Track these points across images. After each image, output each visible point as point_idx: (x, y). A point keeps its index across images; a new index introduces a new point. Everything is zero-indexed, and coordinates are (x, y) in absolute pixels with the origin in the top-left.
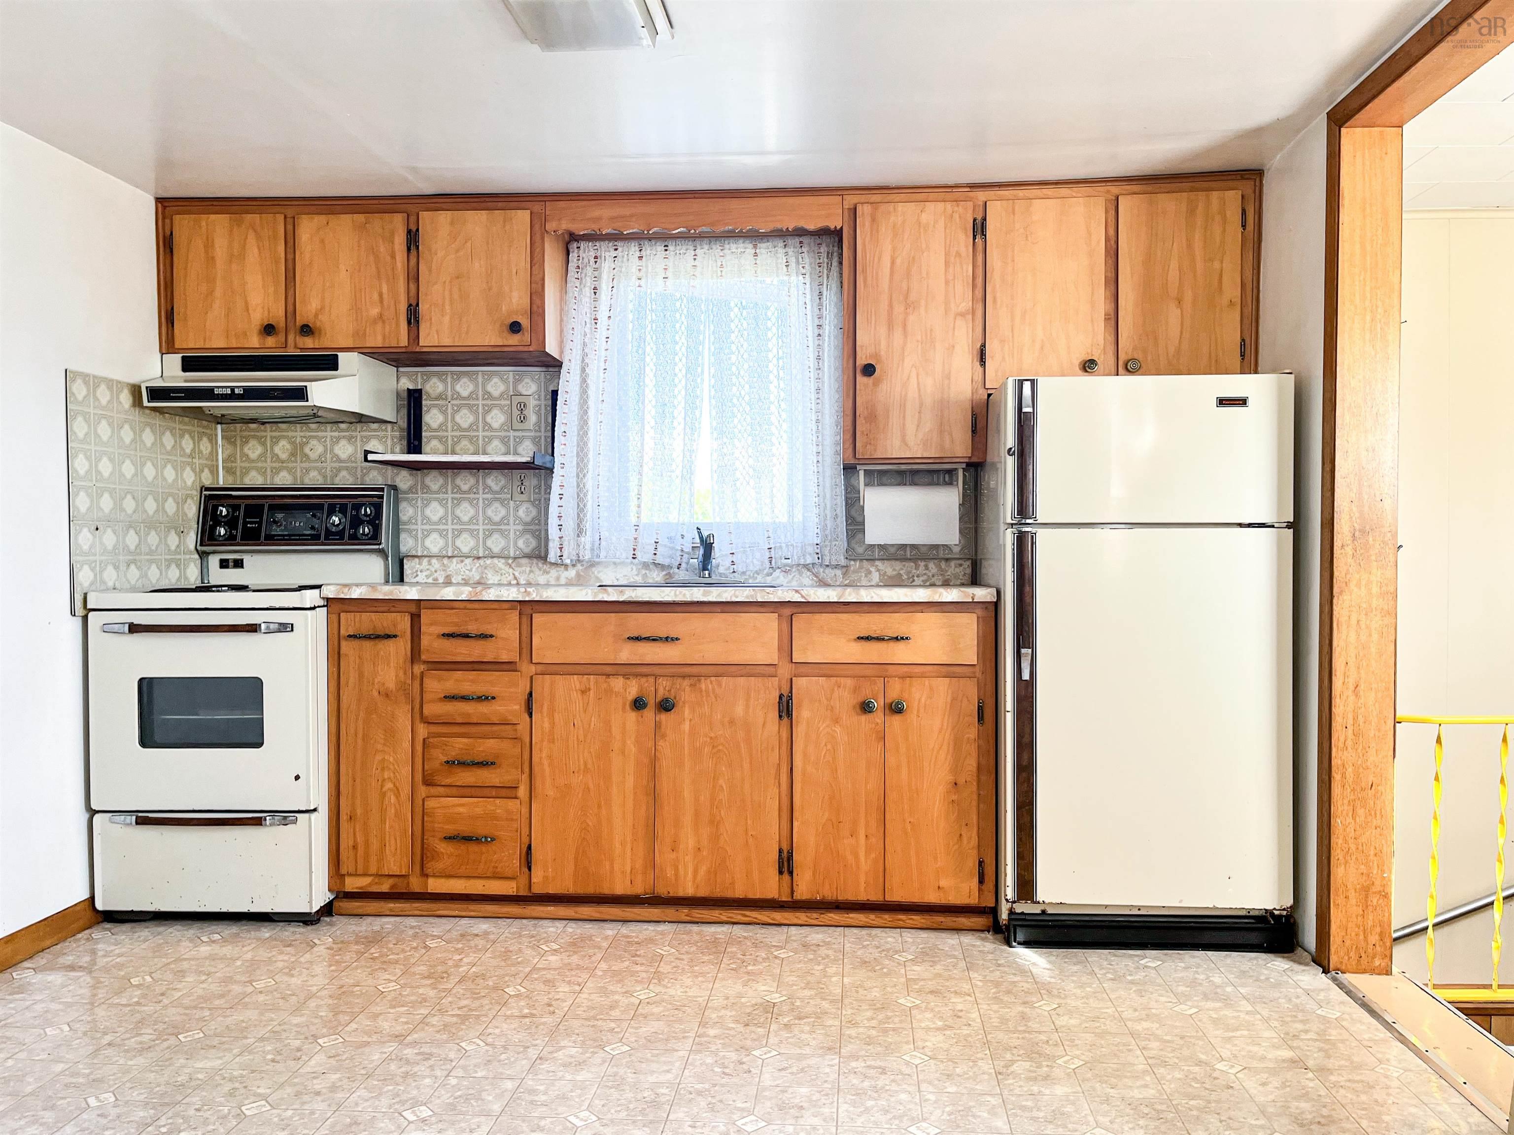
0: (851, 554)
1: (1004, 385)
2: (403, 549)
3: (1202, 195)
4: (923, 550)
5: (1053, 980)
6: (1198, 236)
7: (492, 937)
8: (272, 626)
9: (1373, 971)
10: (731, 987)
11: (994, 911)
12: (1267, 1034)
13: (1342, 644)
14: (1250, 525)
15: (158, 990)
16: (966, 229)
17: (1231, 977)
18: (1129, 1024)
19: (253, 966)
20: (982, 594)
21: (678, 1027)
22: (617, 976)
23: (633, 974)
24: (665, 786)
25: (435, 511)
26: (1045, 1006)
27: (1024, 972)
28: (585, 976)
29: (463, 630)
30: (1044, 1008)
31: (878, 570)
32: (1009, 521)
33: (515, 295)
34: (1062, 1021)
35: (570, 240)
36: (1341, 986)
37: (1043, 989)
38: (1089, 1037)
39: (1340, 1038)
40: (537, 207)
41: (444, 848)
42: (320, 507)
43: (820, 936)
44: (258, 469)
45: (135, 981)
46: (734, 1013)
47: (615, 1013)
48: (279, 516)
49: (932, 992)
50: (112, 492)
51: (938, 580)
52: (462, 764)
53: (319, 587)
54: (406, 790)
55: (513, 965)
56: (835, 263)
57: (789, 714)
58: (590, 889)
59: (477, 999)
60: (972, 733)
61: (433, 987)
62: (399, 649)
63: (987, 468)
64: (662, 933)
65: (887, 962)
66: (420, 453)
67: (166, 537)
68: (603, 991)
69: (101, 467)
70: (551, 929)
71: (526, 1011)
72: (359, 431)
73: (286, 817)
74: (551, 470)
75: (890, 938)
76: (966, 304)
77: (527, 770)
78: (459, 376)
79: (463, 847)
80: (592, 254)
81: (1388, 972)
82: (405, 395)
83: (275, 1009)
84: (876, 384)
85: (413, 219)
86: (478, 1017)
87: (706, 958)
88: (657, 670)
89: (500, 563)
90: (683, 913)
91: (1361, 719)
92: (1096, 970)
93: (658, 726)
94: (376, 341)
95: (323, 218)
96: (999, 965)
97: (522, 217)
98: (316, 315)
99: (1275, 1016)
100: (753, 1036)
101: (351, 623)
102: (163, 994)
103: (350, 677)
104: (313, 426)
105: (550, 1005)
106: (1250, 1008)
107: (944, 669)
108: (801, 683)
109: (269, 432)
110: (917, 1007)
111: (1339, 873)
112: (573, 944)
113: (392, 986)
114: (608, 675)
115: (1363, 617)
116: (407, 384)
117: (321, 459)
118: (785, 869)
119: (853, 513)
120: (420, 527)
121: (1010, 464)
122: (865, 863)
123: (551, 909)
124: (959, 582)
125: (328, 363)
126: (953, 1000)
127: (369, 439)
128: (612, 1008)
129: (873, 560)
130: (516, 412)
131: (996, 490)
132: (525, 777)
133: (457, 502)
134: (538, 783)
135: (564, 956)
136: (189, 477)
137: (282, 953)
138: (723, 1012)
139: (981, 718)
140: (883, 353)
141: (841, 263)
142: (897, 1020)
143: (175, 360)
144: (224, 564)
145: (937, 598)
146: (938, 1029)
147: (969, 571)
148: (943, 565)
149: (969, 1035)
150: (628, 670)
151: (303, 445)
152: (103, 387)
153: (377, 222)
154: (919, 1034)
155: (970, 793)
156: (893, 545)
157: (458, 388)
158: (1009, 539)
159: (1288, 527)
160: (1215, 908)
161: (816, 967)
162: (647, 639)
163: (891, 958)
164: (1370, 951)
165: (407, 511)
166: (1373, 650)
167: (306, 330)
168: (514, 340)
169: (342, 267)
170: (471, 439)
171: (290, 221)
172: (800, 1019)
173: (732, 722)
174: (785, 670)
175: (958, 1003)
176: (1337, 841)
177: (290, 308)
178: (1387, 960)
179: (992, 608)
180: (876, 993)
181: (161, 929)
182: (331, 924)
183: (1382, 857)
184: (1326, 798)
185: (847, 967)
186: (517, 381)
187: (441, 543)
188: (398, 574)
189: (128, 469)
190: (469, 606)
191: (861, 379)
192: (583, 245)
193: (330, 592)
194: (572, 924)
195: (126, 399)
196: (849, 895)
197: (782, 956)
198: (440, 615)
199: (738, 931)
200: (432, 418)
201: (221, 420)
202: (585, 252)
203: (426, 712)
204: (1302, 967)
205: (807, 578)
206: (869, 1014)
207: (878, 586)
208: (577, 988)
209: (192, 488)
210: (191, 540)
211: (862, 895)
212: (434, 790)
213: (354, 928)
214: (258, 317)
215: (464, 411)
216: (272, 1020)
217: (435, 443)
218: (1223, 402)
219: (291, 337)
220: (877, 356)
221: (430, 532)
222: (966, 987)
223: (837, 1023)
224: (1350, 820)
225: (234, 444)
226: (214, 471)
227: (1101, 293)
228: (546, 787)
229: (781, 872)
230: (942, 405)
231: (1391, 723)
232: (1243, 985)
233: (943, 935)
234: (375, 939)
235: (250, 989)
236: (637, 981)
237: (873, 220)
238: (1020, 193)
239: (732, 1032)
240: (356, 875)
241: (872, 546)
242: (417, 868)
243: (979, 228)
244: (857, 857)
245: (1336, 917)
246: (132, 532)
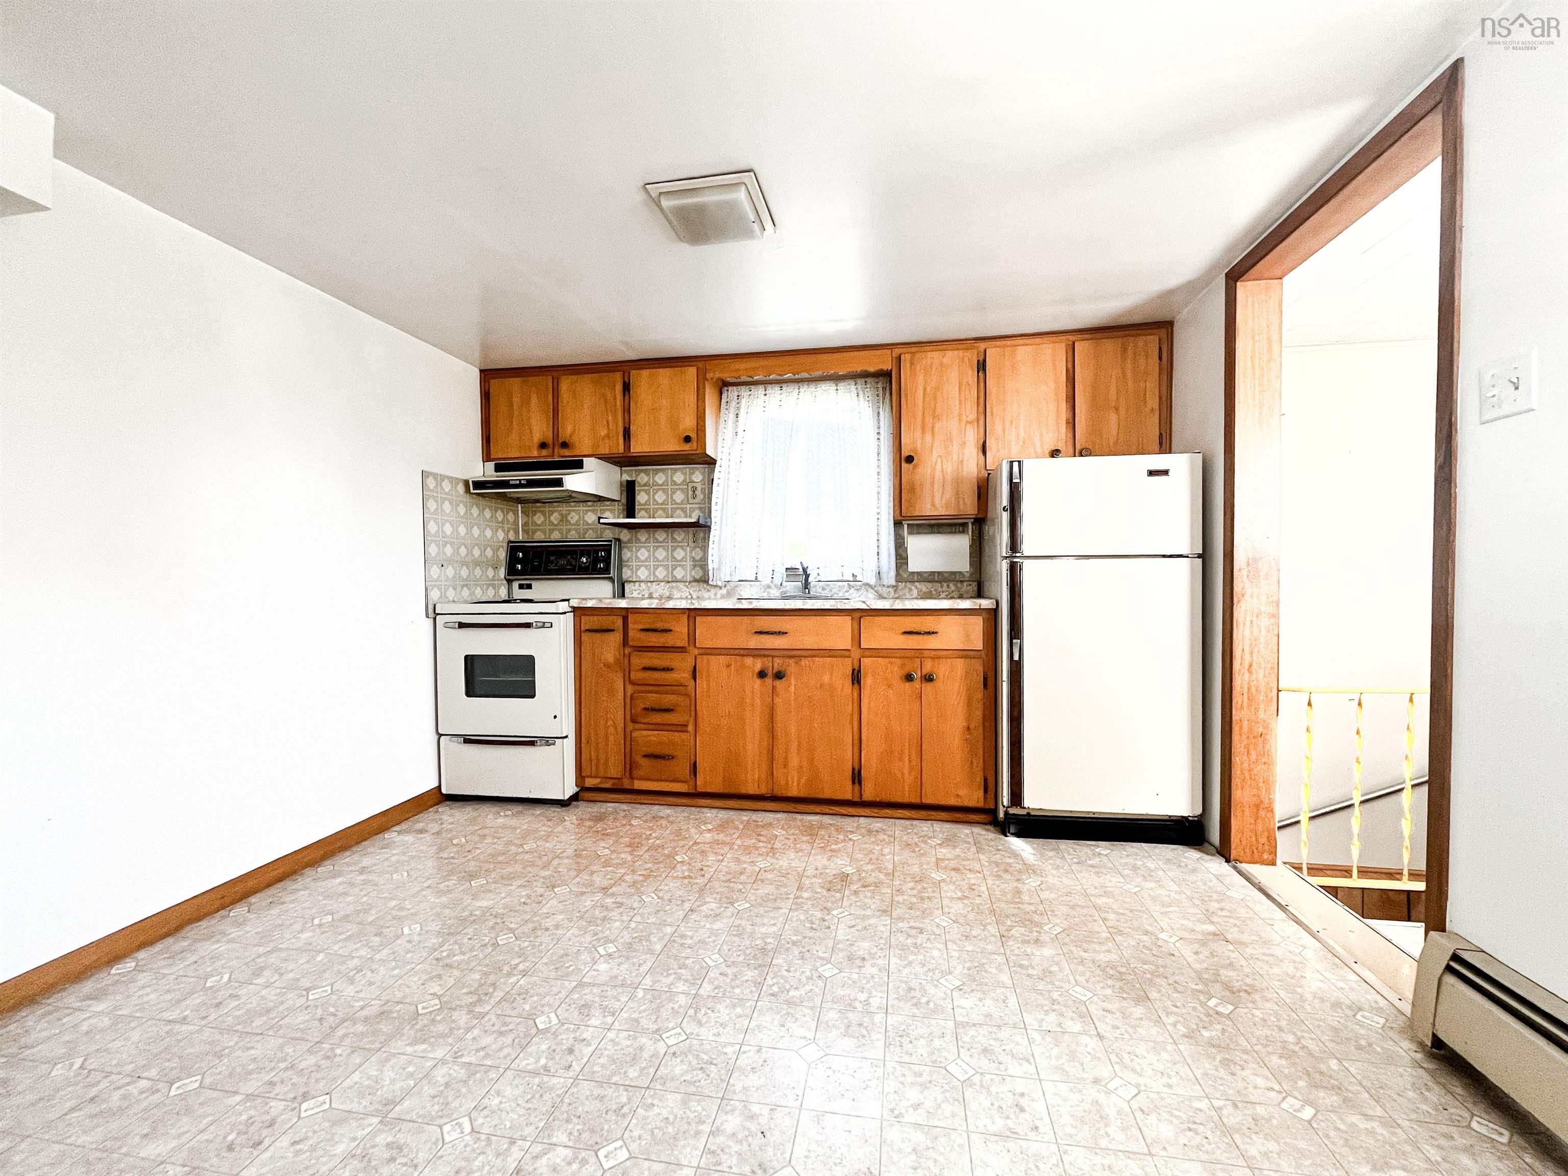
0: (899, 578)
1: (1000, 466)
2: (625, 577)
3: (1131, 339)
4: (946, 575)
5: (1036, 863)
6: (1129, 366)
7: (671, 819)
8: (539, 624)
9: (1263, 863)
10: (820, 860)
11: (994, 812)
12: (1192, 910)
13: (1240, 637)
14: (1171, 556)
15: (468, 848)
16: (972, 368)
17: (1160, 863)
18: (1092, 899)
19: (526, 835)
20: (985, 603)
21: (783, 890)
22: (747, 850)
23: (757, 848)
24: (779, 726)
25: (643, 554)
26: (1032, 882)
27: (1015, 855)
28: (726, 848)
29: (653, 627)
30: (1032, 884)
31: (917, 588)
32: (1004, 555)
33: (687, 418)
34: (1044, 895)
35: (723, 385)
36: (1240, 873)
37: (1030, 869)
38: (1064, 909)
39: (1248, 916)
40: (701, 365)
41: (643, 762)
42: (575, 552)
43: (878, 825)
44: (542, 531)
45: (455, 842)
46: (820, 881)
47: (743, 878)
48: (552, 558)
49: (954, 869)
50: (452, 544)
51: (955, 594)
52: (654, 710)
53: (568, 600)
54: (621, 726)
55: (683, 839)
56: (888, 394)
57: (859, 682)
58: (732, 790)
59: (657, 863)
60: (979, 695)
61: (631, 853)
62: (617, 637)
63: (989, 523)
64: (778, 820)
65: (923, 845)
66: (634, 517)
67: (473, 571)
68: (738, 860)
69: (445, 528)
70: (709, 815)
71: (687, 874)
72: (599, 506)
73: (548, 741)
74: (709, 527)
75: (925, 827)
76: (972, 416)
77: (693, 713)
78: (658, 471)
79: (655, 762)
80: (736, 394)
81: (1273, 863)
82: (625, 484)
83: (533, 865)
84: (915, 467)
85: (626, 374)
86: (656, 877)
87: (805, 839)
88: (773, 653)
89: (681, 585)
90: (791, 807)
91: (1253, 689)
92: (1066, 856)
93: (774, 688)
94: (605, 450)
95: (575, 377)
96: (999, 850)
97: (692, 371)
98: (570, 436)
99: (1196, 895)
100: (833, 899)
101: (589, 622)
102: (469, 851)
103: (586, 657)
104: (573, 504)
105: (702, 870)
106: (1177, 889)
107: (961, 653)
108: (865, 661)
109: (547, 508)
110: (944, 880)
111: (1237, 794)
112: (721, 826)
113: (607, 852)
114: (743, 656)
115: (1255, 619)
116: (626, 477)
117: (577, 523)
118: (856, 781)
119: (900, 551)
120: (634, 563)
121: (1005, 517)
122: (909, 779)
123: (709, 802)
124: (969, 595)
125: (577, 465)
126: (969, 876)
127: (605, 510)
128: (741, 873)
129: (914, 582)
130: (690, 493)
131: (994, 536)
132: (692, 719)
133: (674, 549)
134: (700, 720)
135: (715, 834)
136: (501, 535)
137: (544, 825)
138: (814, 880)
139: (985, 685)
140: (919, 448)
141: (891, 394)
142: (930, 890)
143: (491, 465)
144: (521, 587)
145: (956, 607)
146: (959, 899)
147: (976, 588)
148: (959, 585)
149: (981, 904)
150: (756, 653)
151: (567, 515)
152: (446, 481)
153: (606, 378)
154: (946, 902)
155: (978, 733)
156: (926, 572)
157: (656, 479)
158: (1004, 566)
159: (1198, 557)
160: (1147, 815)
161: (876, 848)
162: (767, 633)
163: (926, 843)
164: (1260, 848)
165: (626, 554)
166: (1262, 641)
167: (565, 445)
168: (687, 447)
169: (586, 406)
170: (664, 510)
171: (556, 380)
172: (865, 887)
173: (822, 686)
174: (856, 653)
175: (972, 878)
176: (1236, 772)
177: (556, 432)
178: (1273, 855)
179: (993, 613)
180: (916, 869)
181: (477, 806)
182: (577, 807)
183: (1268, 785)
184: (1227, 743)
185: (897, 848)
186: (691, 474)
187: (646, 573)
188: (621, 591)
189: (462, 530)
190: (658, 611)
191: (904, 465)
192: (730, 388)
193: (574, 603)
194: (723, 812)
195: (461, 488)
196: (899, 799)
197: (855, 838)
198: (639, 617)
199: (826, 820)
200: (641, 498)
201: (519, 501)
202: (733, 392)
203: (632, 676)
204: (1209, 857)
205: (871, 594)
206: (911, 885)
207: (917, 598)
208: (721, 858)
209: (503, 542)
210: (502, 572)
211: (906, 799)
212: (637, 726)
213: (590, 810)
214: (537, 438)
215: (660, 493)
216: (530, 872)
217: (643, 513)
218: (1151, 473)
219: (556, 451)
220: (915, 450)
221: (640, 566)
222: (977, 867)
223: (889, 891)
224: (1245, 758)
225: (528, 516)
226: (517, 532)
227: (1063, 405)
228: (704, 726)
229: (853, 783)
230: (958, 482)
231: (1275, 691)
232: (1170, 870)
233: (960, 826)
234: (600, 818)
235: (520, 850)
236: (760, 854)
237: (912, 364)
238: (1009, 342)
239: (819, 896)
240: (591, 777)
241: (913, 573)
242: (627, 774)
243: (982, 366)
244: (903, 774)
245: (1235, 824)
246: (465, 568)
